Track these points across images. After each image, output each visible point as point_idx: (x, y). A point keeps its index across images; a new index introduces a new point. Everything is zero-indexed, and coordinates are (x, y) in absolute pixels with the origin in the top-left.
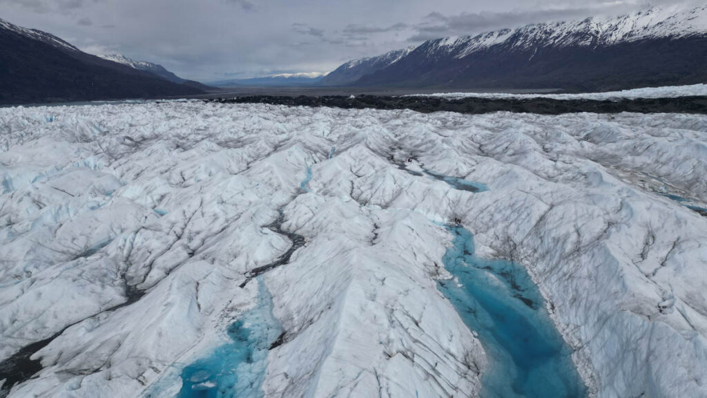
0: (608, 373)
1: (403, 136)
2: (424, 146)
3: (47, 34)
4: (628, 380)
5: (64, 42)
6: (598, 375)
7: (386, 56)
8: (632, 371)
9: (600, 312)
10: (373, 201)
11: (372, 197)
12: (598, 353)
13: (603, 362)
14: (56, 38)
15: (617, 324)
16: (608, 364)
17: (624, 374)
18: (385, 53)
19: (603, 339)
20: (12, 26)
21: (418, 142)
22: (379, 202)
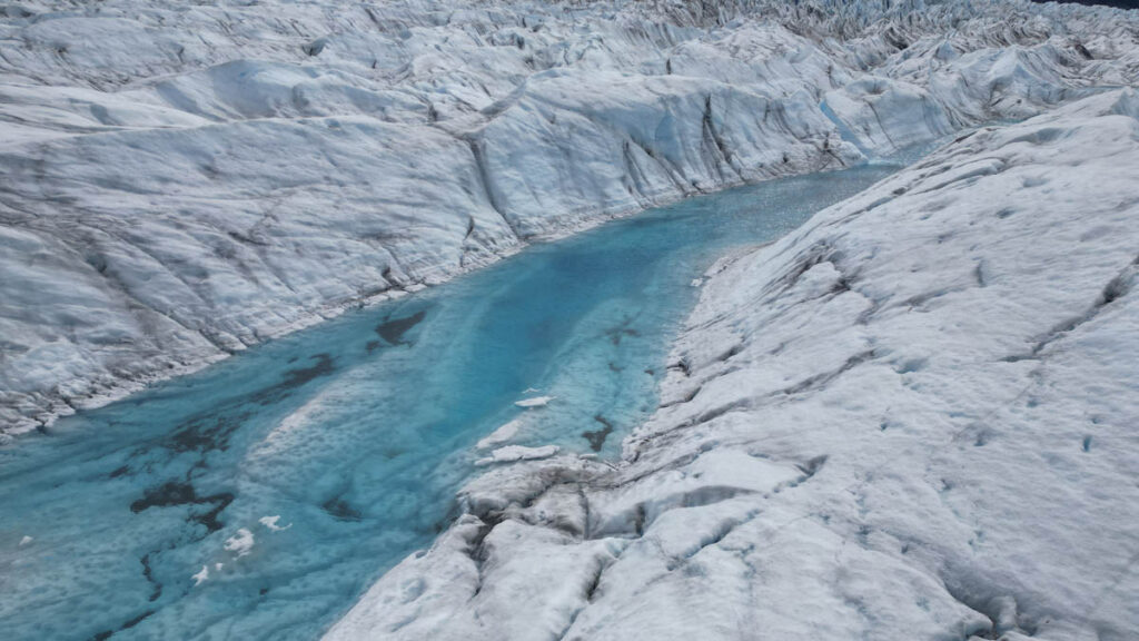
0: (577, 193)
4: (607, 155)
6: (578, 210)
8: (599, 144)
9: (453, 177)
12: (541, 204)
13: (558, 198)
15: (506, 144)
16: (563, 191)
17: (597, 159)
19: (519, 186)
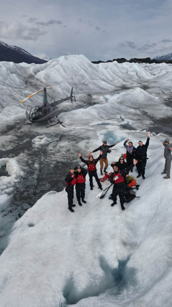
3: (20, 48)
5: (26, 51)
7: (168, 55)
14: (23, 50)
18: (168, 54)
20: (6, 45)
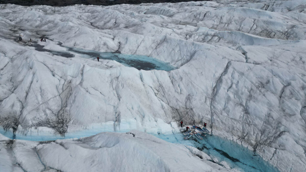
1: (18, 20)
2: (46, 26)
10: (29, 117)
11: (23, 108)
21: (38, 23)
22: (43, 117)
